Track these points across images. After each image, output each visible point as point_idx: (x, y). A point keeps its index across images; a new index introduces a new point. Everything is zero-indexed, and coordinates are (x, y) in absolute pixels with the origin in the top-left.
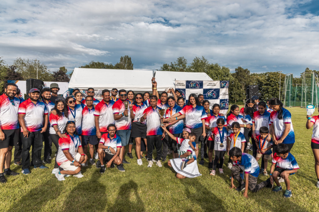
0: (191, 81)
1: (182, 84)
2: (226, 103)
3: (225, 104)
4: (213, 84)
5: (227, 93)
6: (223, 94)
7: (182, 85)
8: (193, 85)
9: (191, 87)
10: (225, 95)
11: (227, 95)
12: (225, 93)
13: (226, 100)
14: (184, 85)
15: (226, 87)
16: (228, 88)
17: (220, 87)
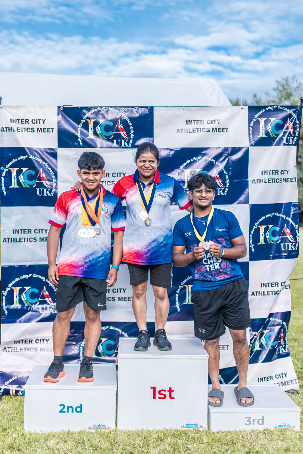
0: (89, 109)
1: (36, 126)
2: (287, 222)
3: (278, 229)
4: (211, 127)
5: (293, 173)
6: (266, 177)
7: (39, 130)
8: (99, 130)
9: (83, 141)
10: (280, 180)
11: (290, 179)
12: (279, 173)
13: (284, 206)
14: (50, 130)
15: (285, 138)
16: (294, 143)
17: (252, 140)
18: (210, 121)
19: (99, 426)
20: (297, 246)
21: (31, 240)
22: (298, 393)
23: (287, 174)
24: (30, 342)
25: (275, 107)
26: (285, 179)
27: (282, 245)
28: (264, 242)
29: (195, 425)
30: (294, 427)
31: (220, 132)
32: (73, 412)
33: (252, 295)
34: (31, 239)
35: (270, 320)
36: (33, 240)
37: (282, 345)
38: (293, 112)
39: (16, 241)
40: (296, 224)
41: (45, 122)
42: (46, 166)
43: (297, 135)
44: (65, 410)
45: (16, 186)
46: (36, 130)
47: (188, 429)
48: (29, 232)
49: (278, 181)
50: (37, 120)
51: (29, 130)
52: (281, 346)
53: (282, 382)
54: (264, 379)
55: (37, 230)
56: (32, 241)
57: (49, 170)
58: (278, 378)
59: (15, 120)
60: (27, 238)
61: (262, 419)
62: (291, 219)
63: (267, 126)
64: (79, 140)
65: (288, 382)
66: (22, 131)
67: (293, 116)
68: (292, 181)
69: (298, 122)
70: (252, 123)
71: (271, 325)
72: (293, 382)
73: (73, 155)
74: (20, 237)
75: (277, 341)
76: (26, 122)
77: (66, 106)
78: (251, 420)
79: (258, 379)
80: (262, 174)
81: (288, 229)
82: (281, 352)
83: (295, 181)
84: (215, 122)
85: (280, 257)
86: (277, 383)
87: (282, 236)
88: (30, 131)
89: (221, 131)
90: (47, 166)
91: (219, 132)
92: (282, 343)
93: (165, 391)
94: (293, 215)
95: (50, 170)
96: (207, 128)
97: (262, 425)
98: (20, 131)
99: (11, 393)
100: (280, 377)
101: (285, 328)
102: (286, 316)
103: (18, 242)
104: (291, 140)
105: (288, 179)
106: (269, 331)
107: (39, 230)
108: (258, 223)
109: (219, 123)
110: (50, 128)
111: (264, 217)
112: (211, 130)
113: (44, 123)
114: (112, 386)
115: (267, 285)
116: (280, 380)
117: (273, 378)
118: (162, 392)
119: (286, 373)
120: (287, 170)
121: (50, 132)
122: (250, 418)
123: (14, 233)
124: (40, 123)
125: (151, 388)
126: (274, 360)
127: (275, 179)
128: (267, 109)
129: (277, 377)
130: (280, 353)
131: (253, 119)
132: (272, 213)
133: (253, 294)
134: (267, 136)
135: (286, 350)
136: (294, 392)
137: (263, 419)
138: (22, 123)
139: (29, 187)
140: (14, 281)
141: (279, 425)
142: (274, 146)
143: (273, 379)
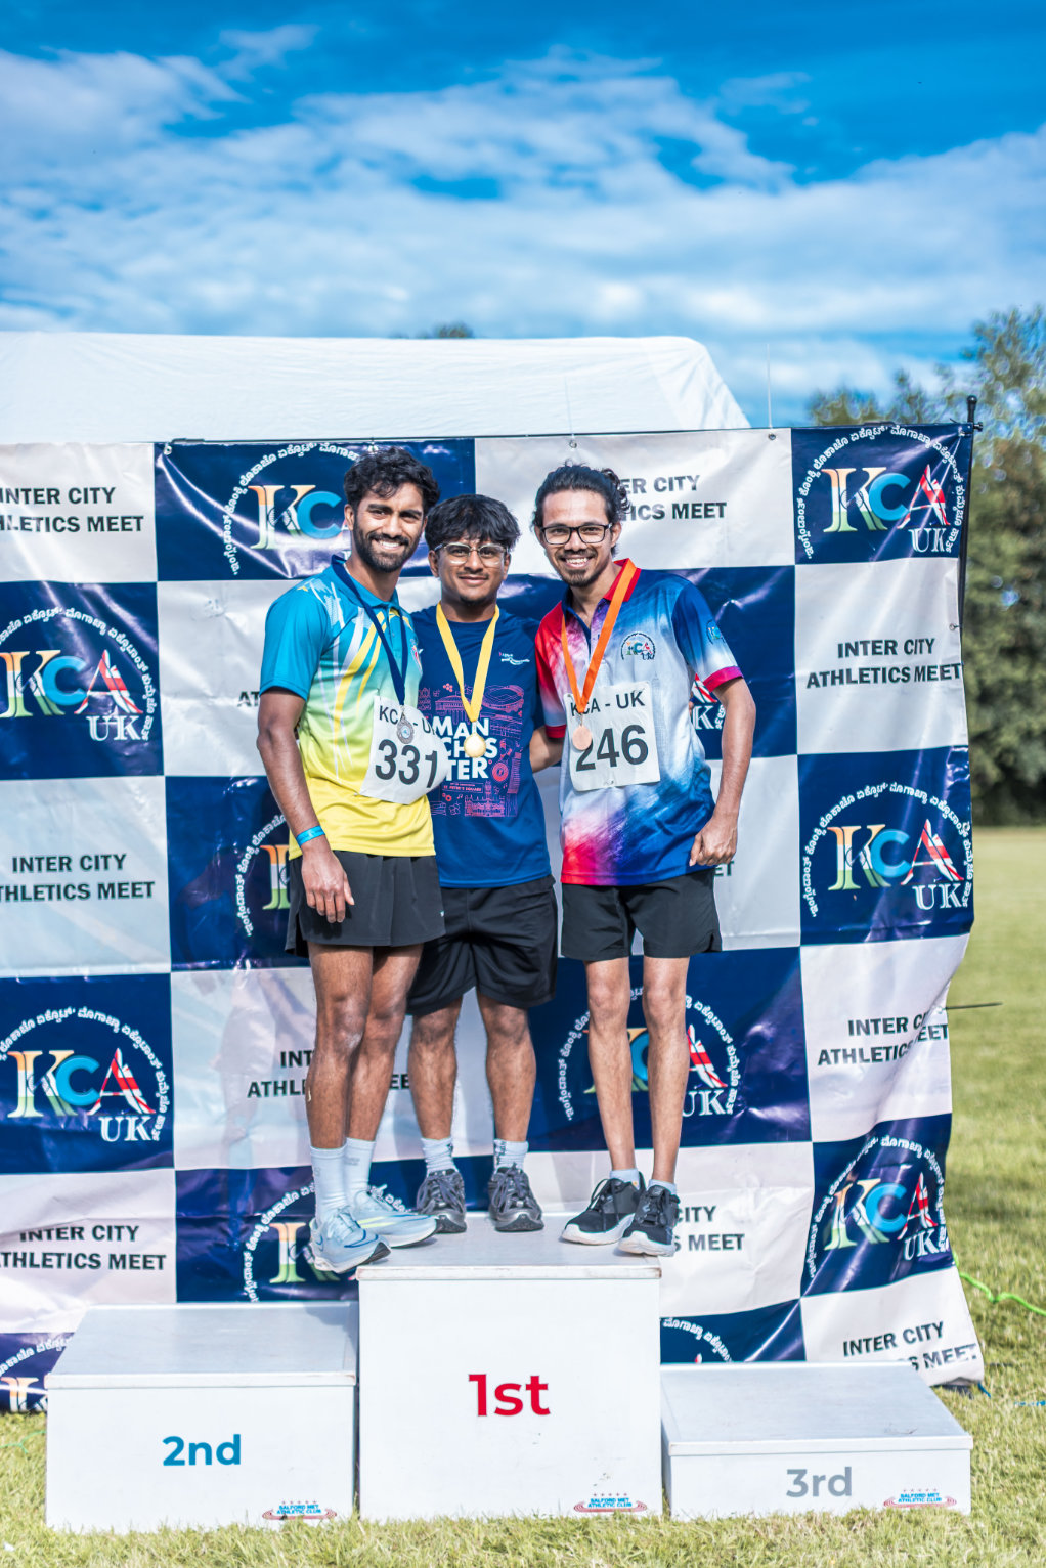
0: (256, 449)
1: (83, 511)
2: (933, 812)
3: (901, 837)
4: (667, 500)
5: (948, 648)
6: (856, 663)
7: (95, 524)
8: (293, 519)
9: (241, 556)
10: (904, 673)
11: (938, 671)
12: (900, 649)
13: (920, 760)
14: (129, 523)
15: (916, 534)
16: (949, 549)
17: (806, 544)
18: (664, 481)
19: (299, 1507)
20: (966, 893)
21: (70, 892)
22: (981, 1389)
23: (930, 651)
24: (76, 1236)
25: (882, 428)
26: (923, 669)
27: (919, 890)
28: (855, 879)
29: (623, 1500)
30: (950, 1501)
31: (700, 517)
32: (208, 1461)
33: (820, 1063)
34: (70, 889)
35: (883, 1144)
36: (77, 893)
37: (926, 1230)
38: (944, 444)
39: (24, 897)
40: (962, 820)
41: (112, 497)
42: (121, 645)
43: (958, 522)
44: (184, 1455)
45: (22, 712)
46: (83, 523)
47: (595, 1514)
48: (65, 867)
49: (895, 675)
50: (86, 490)
51: (60, 525)
52: (923, 1233)
53: (925, 1355)
54: (863, 1344)
55: (90, 858)
56: (74, 896)
57: (129, 656)
58: (914, 1340)
59: (14, 493)
60: (59, 887)
61: (843, 1474)
62: (945, 803)
63: (857, 495)
64: (226, 553)
65: (948, 1354)
66: (38, 530)
67: (942, 457)
68: (946, 675)
69: (959, 479)
70: (807, 485)
71: (886, 1161)
72: (964, 1353)
73: (211, 605)
74: (37, 883)
75: (906, 1215)
76: (50, 497)
77: (184, 444)
78: (808, 1479)
79: (845, 1344)
80: (841, 655)
81: (936, 836)
82: (922, 1252)
83: (957, 676)
84: (680, 484)
85: (911, 932)
86: (911, 1359)
87: (917, 861)
88: (63, 529)
89: (702, 513)
90: (124, 645)
91: (694, 516)
92: (926, 1223)
93: (516, 1387)
94: (951, 788)
95: (133, 656)
96: (656, 506)
97: (844, 1497)
98: (30, 530)
99: (14, 1407)
100: (921, 1339)
101: (933, 1172)
102: (935, 1131)
103: (30, 899)
104: (938, 540)
105: (933, 670)
106: (878, 1180)
107: (97, 857)
108: (829, 817)
109: (694, 488)
110: (130, 518)
111: (851, 799)
112: (669, 511)
113: (109, 501)
114: (338, 1373)
115: (872, 1026)
116: (916, 1349)
117: (896, 1341)
118: (507, 1393)
119: (941, 1324)
120: (927, 641)
121: (130, 530)
122: (802, 1472)
123: (15, 869)
124: (95, 501)
125: (472, 1378)
126: (897, 1279)
127: (884, 670)
128: (854, 437)
129: (910, 1339)
130: (919, 1255)
131: (809, 472)
132: (880, 783)
133: (824, 1057)
134: (855, 529)
135: (939, 1244)
136: (969, 1387)
137: (847, 1478)
138: (36, 502)
139: (62, 713)
140: (17, 1031)
141: (902, 1496)
142: (882, 558)
143: (894, 1345)
